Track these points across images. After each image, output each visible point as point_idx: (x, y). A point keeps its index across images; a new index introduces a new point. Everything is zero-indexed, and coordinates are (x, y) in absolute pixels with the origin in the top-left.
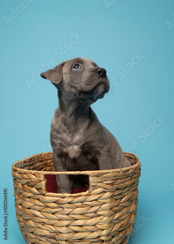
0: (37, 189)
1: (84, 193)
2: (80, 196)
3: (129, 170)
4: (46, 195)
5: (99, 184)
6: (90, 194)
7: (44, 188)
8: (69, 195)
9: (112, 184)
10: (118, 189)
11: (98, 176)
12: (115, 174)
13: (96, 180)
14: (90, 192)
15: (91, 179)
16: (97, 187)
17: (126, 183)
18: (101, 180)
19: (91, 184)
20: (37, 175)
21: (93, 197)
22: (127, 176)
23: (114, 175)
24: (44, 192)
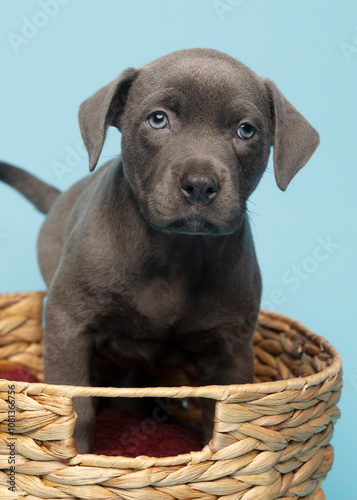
0: (41, 443)
1: (196, 456)
2: (185, 465)
3: (322, 383)
4: (75, 461)
5: (245, 428)
6: (214, 457)
7: (67, 439)
8: (152, 461)
9: (278, 427)
10: (291, 442)
11: (241, 401)
12: (291, 395)
13: (237, 414)
14: (214, 452)
15: (221, 411)
16: (238, 436)
17: (313, 423)
18: (251, 415)
19: (220, 427)
20: (46, 397)
21: (223, 466)
22: (316, 401)
23: (288, 400)
24: (67, 453)
